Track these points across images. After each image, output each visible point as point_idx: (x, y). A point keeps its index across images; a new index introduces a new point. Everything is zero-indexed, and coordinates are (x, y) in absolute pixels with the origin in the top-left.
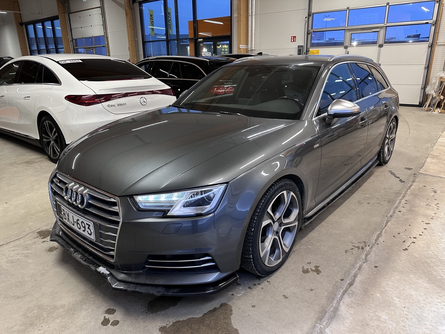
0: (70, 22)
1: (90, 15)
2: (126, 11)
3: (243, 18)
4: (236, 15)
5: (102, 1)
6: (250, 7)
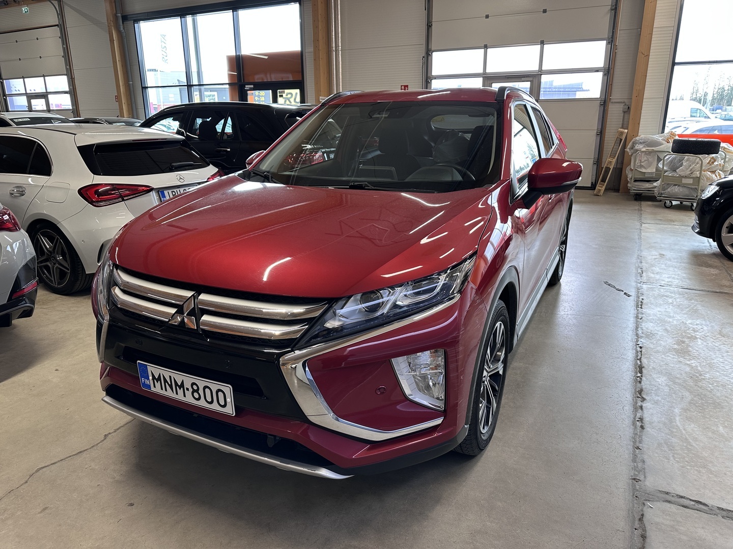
1: (37, 39)
2: (109, 34)
3: (322, 55)
4: (310, 49)
5: (61, 14)
6: (334, 37)
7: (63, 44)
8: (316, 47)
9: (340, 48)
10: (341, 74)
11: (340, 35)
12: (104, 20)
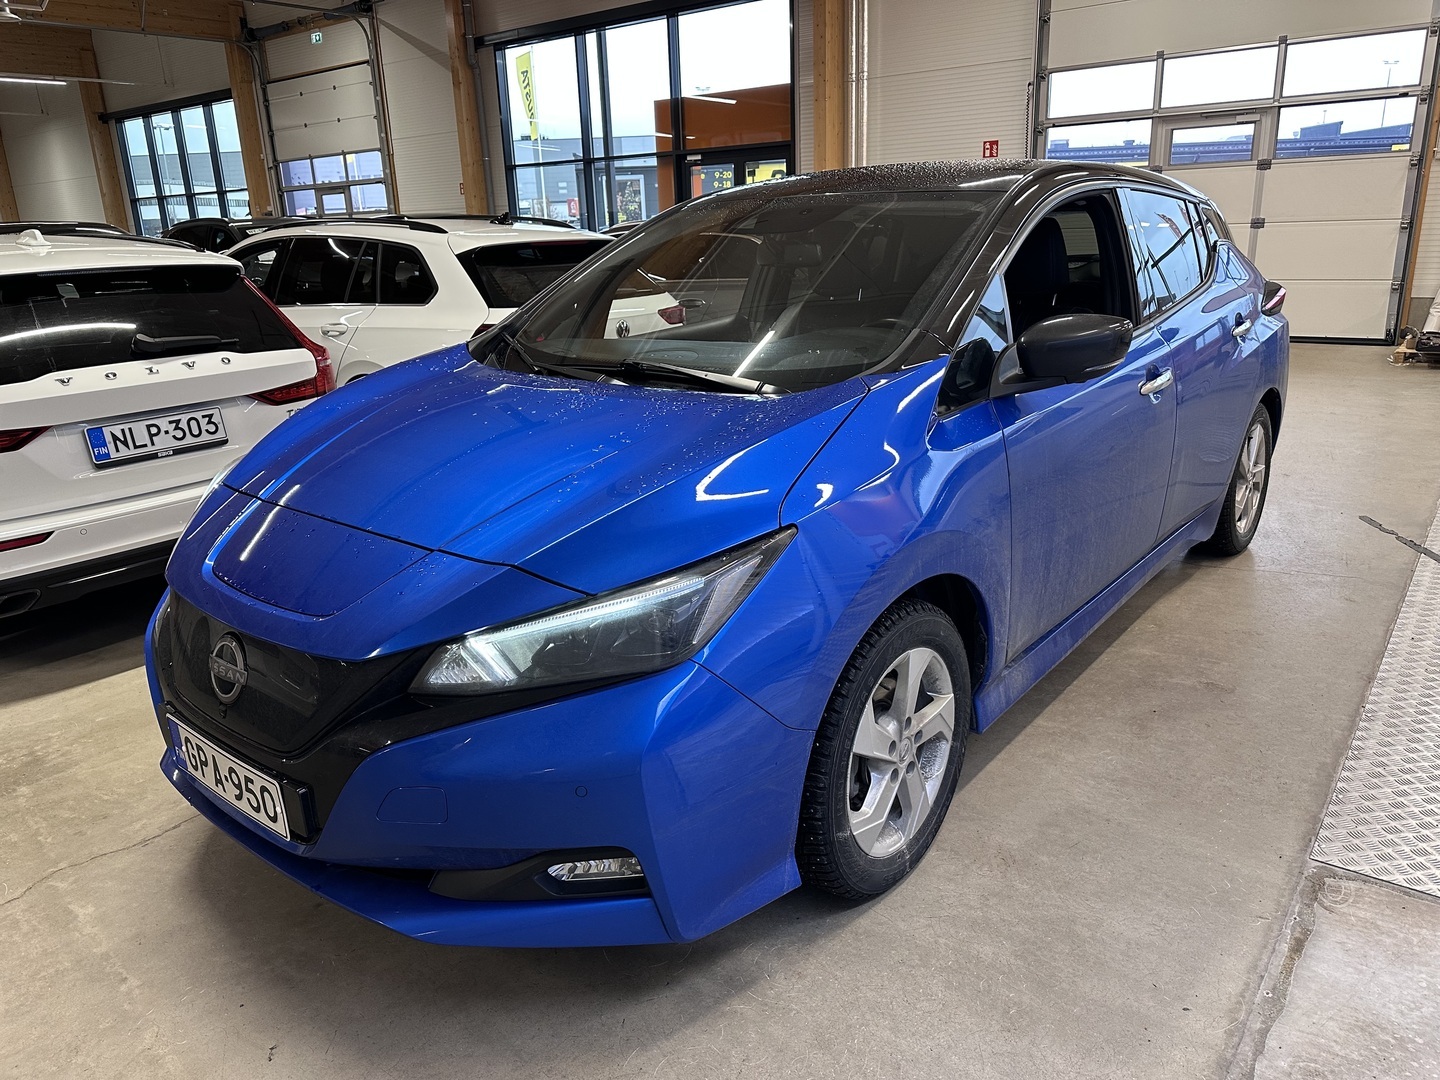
0: (267, 108)
1: (335, 88)
2: (453, 72)
3: (831, 90)
4: (806, 80)
5: (374, 43)
6: (854, 54)
7: (376, 95)
8: (820, 77)
9: (866, 74)
10: (865, 124)
11: (866, 49)
12: (445, 49)
